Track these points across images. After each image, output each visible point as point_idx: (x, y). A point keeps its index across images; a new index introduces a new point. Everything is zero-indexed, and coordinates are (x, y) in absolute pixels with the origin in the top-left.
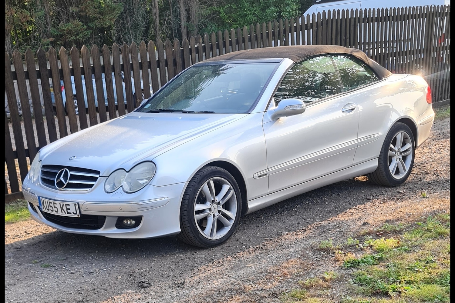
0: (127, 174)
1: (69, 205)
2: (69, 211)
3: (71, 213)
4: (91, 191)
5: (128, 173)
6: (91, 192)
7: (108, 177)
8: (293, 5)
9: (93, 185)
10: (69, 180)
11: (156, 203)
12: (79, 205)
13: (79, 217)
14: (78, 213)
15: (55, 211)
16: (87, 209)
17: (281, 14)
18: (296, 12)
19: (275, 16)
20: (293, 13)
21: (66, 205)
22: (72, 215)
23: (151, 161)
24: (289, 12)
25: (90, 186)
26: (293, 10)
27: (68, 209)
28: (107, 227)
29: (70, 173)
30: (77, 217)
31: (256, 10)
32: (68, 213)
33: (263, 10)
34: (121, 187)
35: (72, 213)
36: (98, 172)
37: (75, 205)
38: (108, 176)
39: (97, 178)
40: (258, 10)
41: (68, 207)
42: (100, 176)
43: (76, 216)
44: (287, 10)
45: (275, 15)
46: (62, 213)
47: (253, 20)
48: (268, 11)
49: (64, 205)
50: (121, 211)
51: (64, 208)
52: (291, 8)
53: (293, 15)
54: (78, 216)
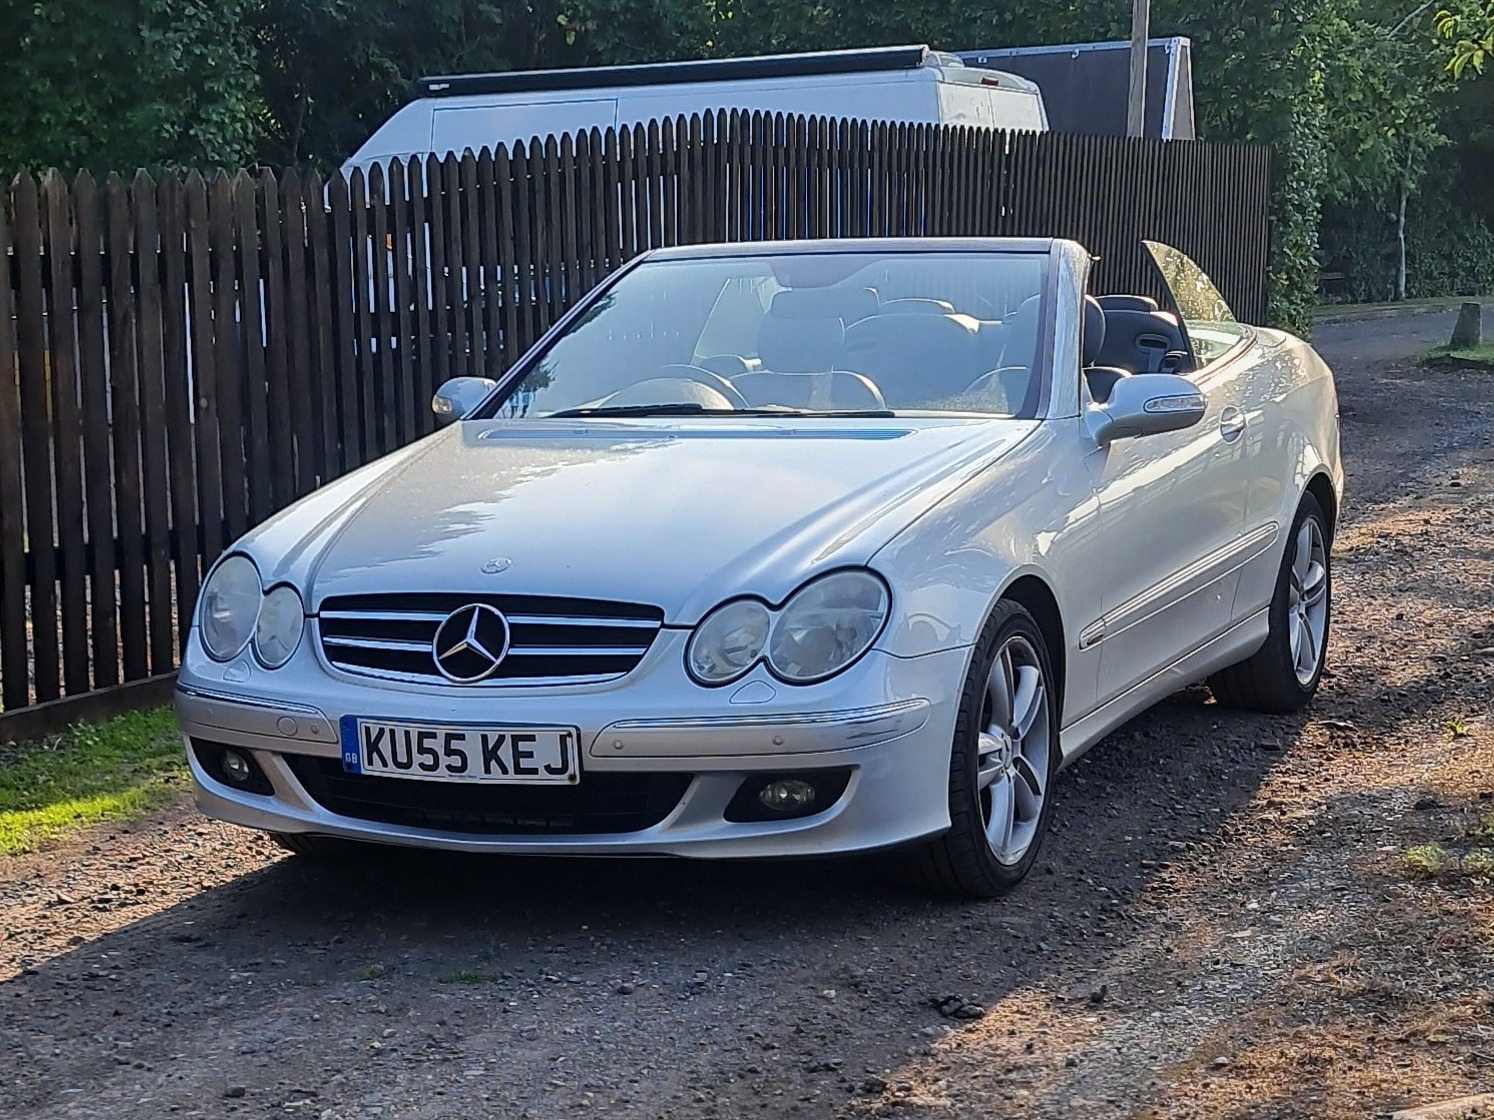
0: (775, 617)
1: (532, 738)
2: (524, 763)
3: (535, 771)
4: (632, 681)
5: (779, 614)
6: (630, 688)
7: (695, 628)
8: (234, 100)
9: (640, 657)
10: (511, 646)
11: (899, 720)
12: (579, 736)
13: (578, 781)
14: (573, 767)
15: (449, 767)
16: (620, 748)
17: (192, 132)
18: (245, 128)
19: (171, 136)
20: (235, 130)
21: (516, 739)
22: (543, 779)
23: (865, 568)
24: (221, 126)
25: (627, 664)
26: (234, 119)
27: (517, 755)
28: (688, 819)
29: (507, 621)
30: (568, 783)
31: (80, 111)
32: (518, 770)
33: (110, 112)
34: (762, 664)
35: (542, 770)
36: (656, 613)
37: (563, 739)
38: (694, 623)
39: (654, 632)
40: (88, 108)
41: (523, 746)
42: (663, 626)
43: (562, 780)
44: (215, 117)
45: (168, 131)
46: (488, 771)
47: (67, 146)
48: (136, 117)
49: (508, 741)
50: (780, 749)
51: (506, 753)
52: (227, 109)
53: (234, 139)
54: (572, 777)
